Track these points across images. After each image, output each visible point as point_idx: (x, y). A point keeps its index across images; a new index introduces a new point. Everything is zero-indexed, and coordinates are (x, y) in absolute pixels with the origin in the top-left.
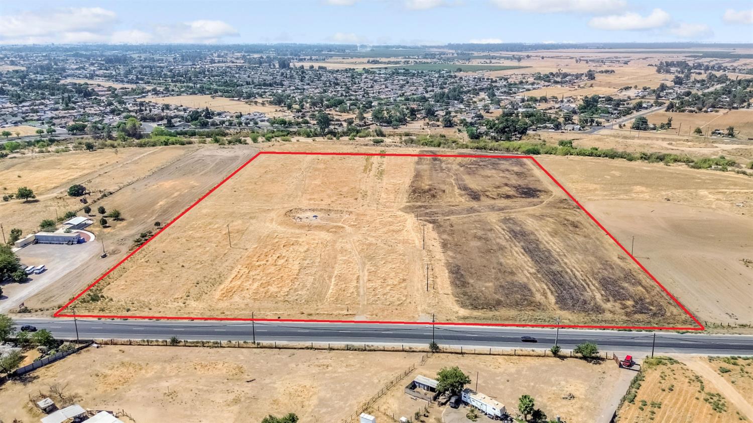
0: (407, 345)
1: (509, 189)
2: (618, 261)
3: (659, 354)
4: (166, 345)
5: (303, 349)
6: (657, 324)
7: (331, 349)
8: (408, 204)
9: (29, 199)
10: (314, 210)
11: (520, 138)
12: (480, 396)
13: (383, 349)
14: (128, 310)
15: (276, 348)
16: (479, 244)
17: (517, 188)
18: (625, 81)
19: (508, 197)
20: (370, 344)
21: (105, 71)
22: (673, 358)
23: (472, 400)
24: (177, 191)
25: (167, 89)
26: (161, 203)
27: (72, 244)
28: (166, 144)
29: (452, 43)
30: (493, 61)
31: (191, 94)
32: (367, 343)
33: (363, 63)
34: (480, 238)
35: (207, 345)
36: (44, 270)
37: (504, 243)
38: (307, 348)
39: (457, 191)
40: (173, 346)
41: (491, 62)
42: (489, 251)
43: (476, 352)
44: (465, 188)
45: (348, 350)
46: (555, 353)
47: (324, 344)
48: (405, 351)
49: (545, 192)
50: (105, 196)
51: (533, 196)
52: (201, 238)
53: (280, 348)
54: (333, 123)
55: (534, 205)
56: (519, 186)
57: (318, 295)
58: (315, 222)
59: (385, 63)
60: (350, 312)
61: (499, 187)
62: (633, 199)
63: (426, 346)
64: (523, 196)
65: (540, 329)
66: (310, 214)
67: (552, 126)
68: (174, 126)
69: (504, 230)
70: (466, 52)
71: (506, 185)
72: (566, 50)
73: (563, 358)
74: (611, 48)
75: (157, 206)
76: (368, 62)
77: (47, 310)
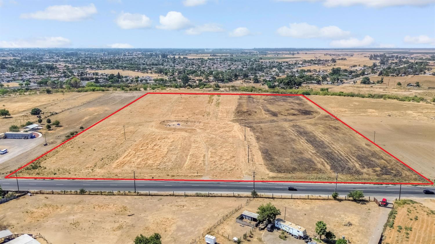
0: (236, 193)
1: (294, 111)
2: (366, 147)
3: (404, 198)
4: (77, 194)
5: (167, 196)
6: (398, 181)
7: (186, 196)
8: (234, 118)
9: (7, 116)
10: (178, 121)
11: (298, 88)
12: (287, 223)
13: (221, 195)
14: (55, 174)
15: (149, 195)
16: (279, 138)
17: (299, 111)
18: (353, 63)
19: (294, 115)
20: (212, 192)
21: (65, 59)
22: (413, 200)
23: (282, 226)
24: (97, 112)
25: (98, 67)
26: (86, 118)
27: (27, 139)
28: (94, 90)
29: (256, 48)
30: (279, 55)
31: (111, 69)
32: (210, 192)
33: (208, 56)
34: (279, 135)
35: (104, 194)
36: (6, 152)
37: (294, 137)
38: (170, 195)
39: (263, 112)
40: (81, 194)
41: (278, 56)
42: (286, 141)
43: (282, 197)
44: (268, 111)
45: (197, 196)
46: (335, 197)
47: (182, 193)
48: (236, 197)
49: (316, 112)
50: (53, 114)
51: (309, 114)
52: (108, 135)
53: (152, 195)
54: (191, 81)
55: (310, 119)
56: (300, 109)
57: (179, 165)
58: (178, 127)
59: (220, 56)
60: (199, 174)
61: (288, 110)
62: (368, 116)
63: (249, 194)
64: (303, 114)
65: (323, 184)
66: (175, 123)
67: (315, 82)
68: (99, 82)
69: (293, 131)
70: (264, 52)
71: (292, 109)
72: (318, 51)
73: (340, 200)
74: (342, 50)
75: (84, 120)
76: (211, 56)
77: (3, 174)
